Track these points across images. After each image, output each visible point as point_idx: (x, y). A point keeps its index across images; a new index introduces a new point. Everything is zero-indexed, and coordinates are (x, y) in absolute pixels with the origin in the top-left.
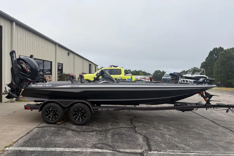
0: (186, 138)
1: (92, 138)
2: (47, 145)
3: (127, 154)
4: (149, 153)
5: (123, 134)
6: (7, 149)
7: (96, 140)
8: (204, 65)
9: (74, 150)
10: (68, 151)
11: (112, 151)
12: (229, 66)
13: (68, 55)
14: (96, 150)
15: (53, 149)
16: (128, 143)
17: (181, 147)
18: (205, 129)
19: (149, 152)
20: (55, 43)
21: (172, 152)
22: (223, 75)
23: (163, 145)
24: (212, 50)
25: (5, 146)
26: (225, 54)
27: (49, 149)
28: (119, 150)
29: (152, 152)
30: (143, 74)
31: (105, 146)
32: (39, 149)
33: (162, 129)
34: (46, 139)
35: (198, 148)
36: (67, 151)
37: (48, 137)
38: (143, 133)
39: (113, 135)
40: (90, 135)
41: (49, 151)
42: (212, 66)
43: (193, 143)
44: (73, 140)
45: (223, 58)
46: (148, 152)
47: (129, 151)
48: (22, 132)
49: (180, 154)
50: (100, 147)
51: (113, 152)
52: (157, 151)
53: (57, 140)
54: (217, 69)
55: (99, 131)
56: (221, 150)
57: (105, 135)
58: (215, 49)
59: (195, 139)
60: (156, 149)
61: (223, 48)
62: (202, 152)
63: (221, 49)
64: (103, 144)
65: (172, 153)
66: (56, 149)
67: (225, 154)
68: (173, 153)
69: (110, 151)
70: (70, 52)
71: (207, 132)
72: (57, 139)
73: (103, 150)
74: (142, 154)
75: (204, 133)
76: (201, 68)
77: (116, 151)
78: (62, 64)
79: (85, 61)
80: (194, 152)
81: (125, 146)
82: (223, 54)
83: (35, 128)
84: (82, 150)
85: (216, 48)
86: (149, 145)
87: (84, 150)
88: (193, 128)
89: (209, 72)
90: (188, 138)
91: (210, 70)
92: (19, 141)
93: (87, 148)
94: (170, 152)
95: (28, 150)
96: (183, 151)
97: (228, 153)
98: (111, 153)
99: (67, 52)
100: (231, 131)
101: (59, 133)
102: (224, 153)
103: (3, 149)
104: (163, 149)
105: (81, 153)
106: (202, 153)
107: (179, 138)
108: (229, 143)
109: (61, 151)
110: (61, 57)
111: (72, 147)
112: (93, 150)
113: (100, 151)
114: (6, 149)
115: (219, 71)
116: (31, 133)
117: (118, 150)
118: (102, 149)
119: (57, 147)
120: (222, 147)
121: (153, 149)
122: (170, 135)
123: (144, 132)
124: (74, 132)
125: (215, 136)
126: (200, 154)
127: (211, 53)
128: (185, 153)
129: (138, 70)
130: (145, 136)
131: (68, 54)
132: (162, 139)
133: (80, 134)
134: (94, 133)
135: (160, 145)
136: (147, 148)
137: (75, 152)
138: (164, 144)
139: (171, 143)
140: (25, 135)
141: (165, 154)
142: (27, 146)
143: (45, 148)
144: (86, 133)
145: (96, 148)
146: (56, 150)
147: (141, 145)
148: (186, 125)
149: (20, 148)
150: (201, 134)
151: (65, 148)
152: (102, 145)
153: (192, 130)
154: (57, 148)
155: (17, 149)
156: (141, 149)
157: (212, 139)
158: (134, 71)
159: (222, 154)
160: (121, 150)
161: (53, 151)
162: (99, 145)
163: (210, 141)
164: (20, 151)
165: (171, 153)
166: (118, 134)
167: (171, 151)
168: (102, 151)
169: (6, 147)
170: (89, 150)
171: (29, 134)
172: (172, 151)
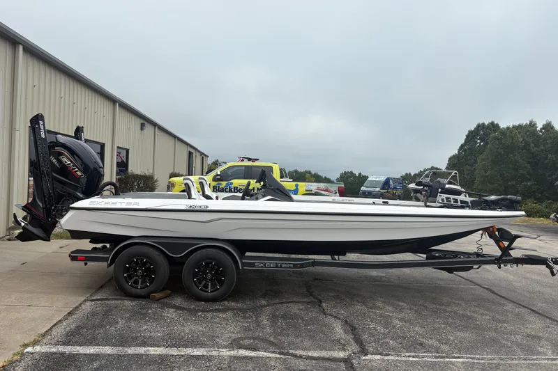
0: (437, 325)
1: (227, 324)
2: (124, 341)
3: (314, 362)
4: (363, 360)
5: (296, 317)
6: (29, 349)
7: (236, 329)
8: (454, 162)
9: (190, 351)
10: (178, 355)
11: (280, 353)
12: (511, 166)
13: (142, 129)
14: (243, 352)
15: (142, 350)
16: (311, 337)
17: (432, 347)
18: (475, 306)
19: (364, 358)
20: (113, 100)
21: (414, 357)
22: (496, 185)
23: (391, 342)
24: (473, 129)
25: (22, 344)
26: (501, 139)
27: (131, 351)
28: (293, 351)
29: (369, 357)
30: (313, 179)
31: (261, 344)
32: (108, 350)
33: (382, 305)
34: (118, 326)
35: (468, 349)
36: (176, 354)
37: (121, 322)
38: (342, 314)
39: (274, 318)
40: (219, 318)
41: (133, 355)
42: (472, 166)
43: (456, 338)
44: (184, 331)
45: (497, 147)
46: (359, 357)
47: (317, 355)
48: (56, 311)
49: (432, 360)
50: (249, 345)
51: (282, 356)
52: (380, 354)
53: (145, 330)
54: (483, 172)
55: (240, 310)
56: (519, 352)
57: (254, 319)
58: (480, 127)
59: (458, 328)
60: (377, 350)
61: (497, 125)
62: (478, 356)
63: (494, 126)
64: (254, 339)
65: (414, 359)
66: (148, 350)
67: (528, 361)
68: (417, 359)
69: (273, 355)
70: (145, 121)
71: (482, 314)
72: (145, 327)
73: (258, 352)
74: (346, 361)
75: (476, 316)
76: (447, 168)
77: (288, 354)
78: (127, 151)
79: (178, 144)
80: (462, 357)
81: (307, 343)
82: (497, 138)
83: (85, 301)
84: (210, 353)
85: (483, 124)
86: (359, 342)
87: (215, 353)
88: (448, 305)
89: (465, 178)
90: (443, 326)
91: (468, 174)
92: (54, 332)
93: (219, 348)
94: (409, 356)
95: (81, 352)
96: (438, 355)
97: (534, 360)
98: (277, 358)
99: (138, 122)
100: (534, 311)
101: (146, 314)
102: (525, 359)
103: (19, 349)
104: (394, 351)
105: (209, 358)
106: (479, 359)
107: (422, 326)
108: (533, 337)
109: (160, 355)
110: (127, 134)
111: (186, 346)
112: (234, 353)
113: (251, 354)
114: (26, 350)
115: (488, 176)
116: (78, 314)
117: (291, 352)
118: (255, 349)
119: (148, 346)
120: (519, 345)
121: (371, 349)
122: (401, 320)
123: (342, 312)
124: (180, 312)
125: (500, 321)
126: (476, 361)
127: (471, 136)
128: (442, 360)
129: (301, 170)
130: (346, 321)
131: (142, 126)
132: (386, 328)
133: (195, 316)
134: (229, 314)
135: (384, 340)
136: (355, 348)
137: (193, 356)
138: (392, 338)
139: (407, 337)
140: (65, 318)
141: (397, 360)
142: (76, 342)
143: (120, 348)
144: (209, 315)
145: (240, 348)
146: (148, 353)
147: (343, 342)
148: (434, 299)
149: (61, 349)
150: (468, 318)
151: (167, 347)
152: (252, 341)
153: (449, 309)
154: (150, 348)
155: (54, 350)
156: (344, 350)
157: (496, 330)
158: (293, 172)
159: (523, 361)
160: (299, 352)
161: (141, 355)
162: (247, 342)
163: (492, 334)
164: (62, 354)
165: (411, 359)
166: (284, 317)
167: (411, 354)
168: (255, 355)
169: (26, 346)
170: (226, 353)
171: (73, 314)
172: (413, 354)
